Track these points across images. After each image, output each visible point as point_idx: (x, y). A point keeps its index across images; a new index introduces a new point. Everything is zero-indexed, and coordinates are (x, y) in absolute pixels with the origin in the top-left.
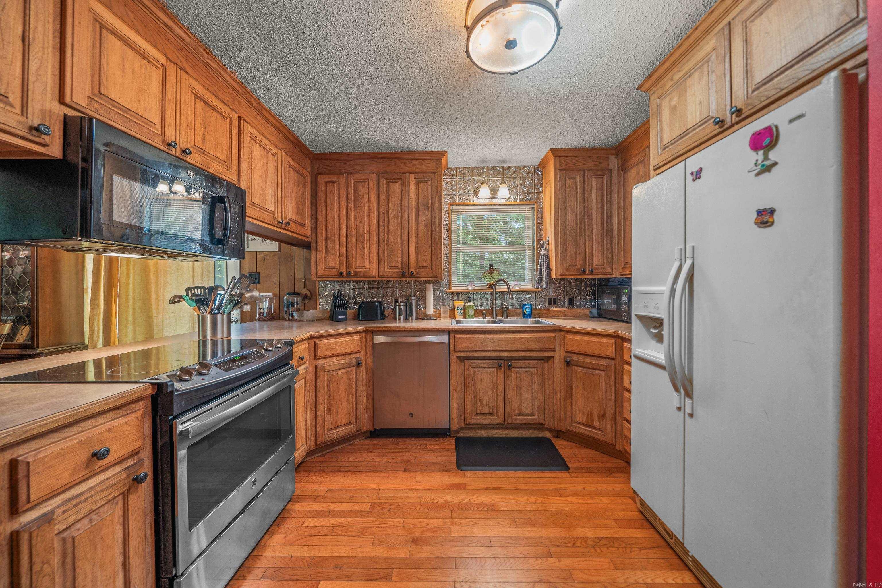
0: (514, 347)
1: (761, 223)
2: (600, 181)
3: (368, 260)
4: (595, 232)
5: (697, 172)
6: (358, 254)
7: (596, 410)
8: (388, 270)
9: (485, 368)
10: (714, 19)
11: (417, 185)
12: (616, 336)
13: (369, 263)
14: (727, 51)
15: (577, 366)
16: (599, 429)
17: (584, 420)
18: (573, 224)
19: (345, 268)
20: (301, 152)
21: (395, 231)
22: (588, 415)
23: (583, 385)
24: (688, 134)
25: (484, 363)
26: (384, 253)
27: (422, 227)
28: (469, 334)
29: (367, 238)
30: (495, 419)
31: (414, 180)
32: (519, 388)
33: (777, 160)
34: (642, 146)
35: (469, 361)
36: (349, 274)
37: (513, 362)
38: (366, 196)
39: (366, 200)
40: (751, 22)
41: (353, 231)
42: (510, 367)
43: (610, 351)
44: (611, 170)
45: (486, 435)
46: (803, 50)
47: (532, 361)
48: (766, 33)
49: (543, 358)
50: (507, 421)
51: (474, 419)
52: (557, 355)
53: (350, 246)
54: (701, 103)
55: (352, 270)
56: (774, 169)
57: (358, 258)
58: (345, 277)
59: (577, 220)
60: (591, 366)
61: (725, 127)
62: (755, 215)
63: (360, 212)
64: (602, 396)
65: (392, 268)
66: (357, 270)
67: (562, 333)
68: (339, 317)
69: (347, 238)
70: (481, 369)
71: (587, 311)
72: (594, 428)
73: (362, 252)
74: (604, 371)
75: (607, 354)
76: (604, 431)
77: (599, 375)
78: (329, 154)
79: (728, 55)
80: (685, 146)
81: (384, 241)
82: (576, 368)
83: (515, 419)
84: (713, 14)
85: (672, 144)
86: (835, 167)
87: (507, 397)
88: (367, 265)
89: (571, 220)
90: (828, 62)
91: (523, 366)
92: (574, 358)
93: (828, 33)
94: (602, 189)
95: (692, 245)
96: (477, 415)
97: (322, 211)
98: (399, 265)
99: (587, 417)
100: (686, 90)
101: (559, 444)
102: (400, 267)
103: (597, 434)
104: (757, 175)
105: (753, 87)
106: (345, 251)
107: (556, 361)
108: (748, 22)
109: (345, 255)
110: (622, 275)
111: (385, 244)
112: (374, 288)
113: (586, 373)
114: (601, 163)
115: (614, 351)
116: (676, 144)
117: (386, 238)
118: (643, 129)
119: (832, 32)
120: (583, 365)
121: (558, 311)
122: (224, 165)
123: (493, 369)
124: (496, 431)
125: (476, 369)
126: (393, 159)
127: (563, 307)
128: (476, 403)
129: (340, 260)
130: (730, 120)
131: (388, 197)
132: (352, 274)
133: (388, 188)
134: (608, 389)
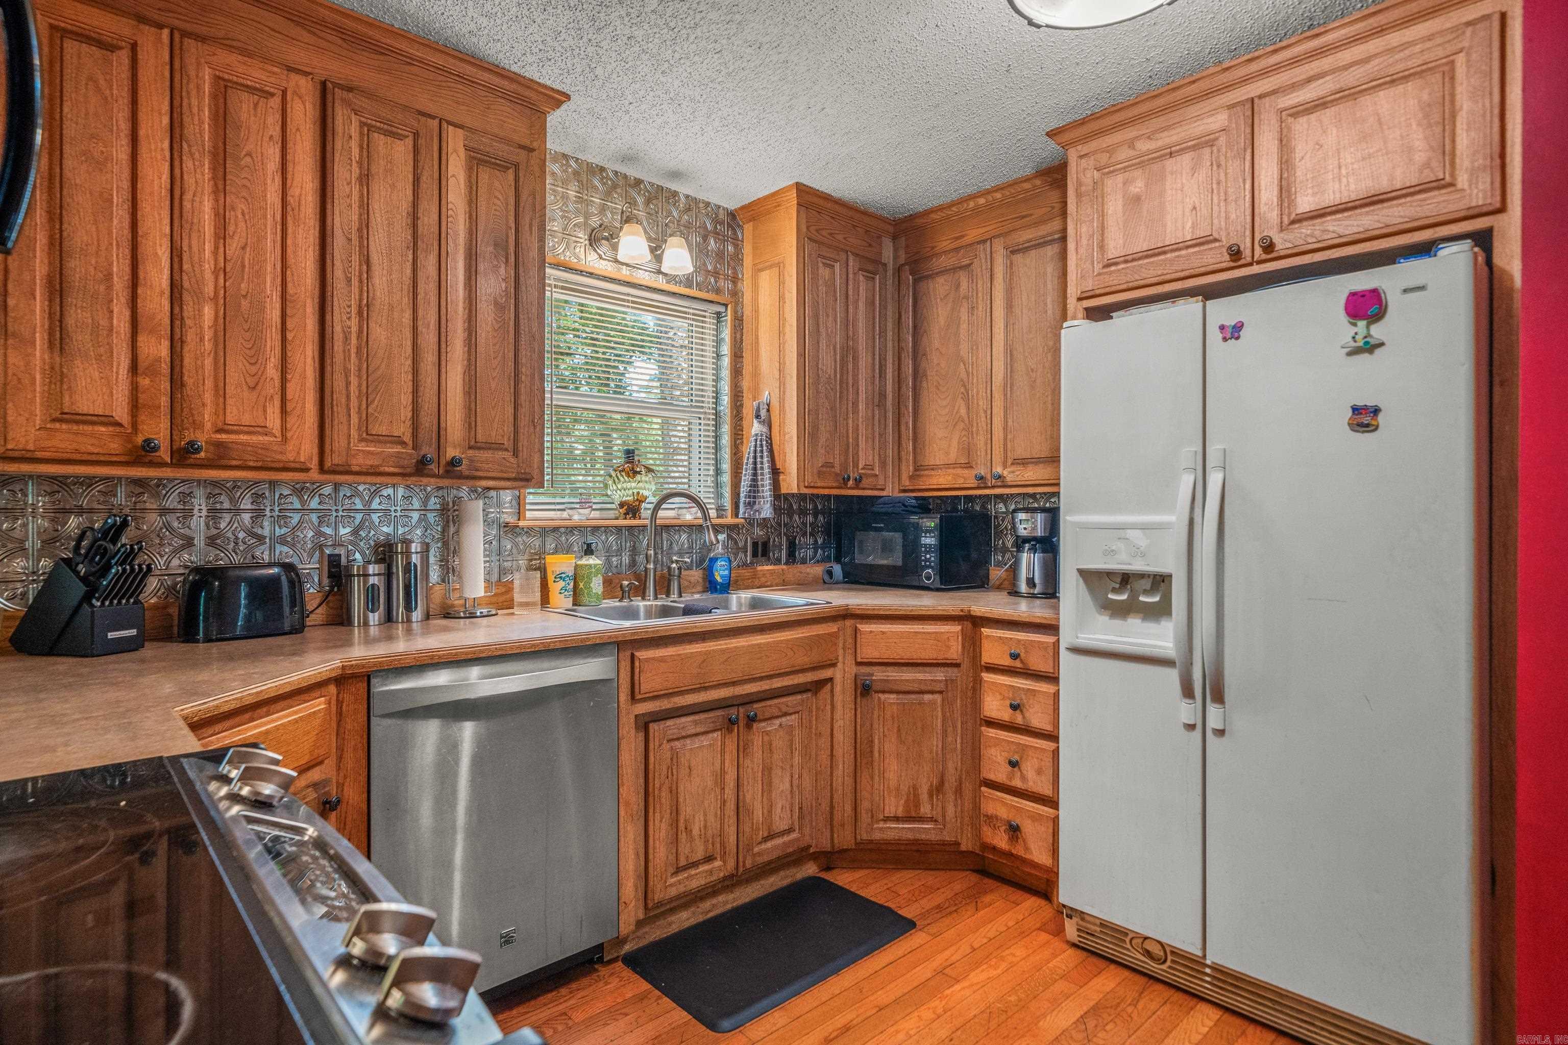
0: (767, 670)
1: (1358, 425)
2: (870, 284)
3: (277, 402)
4: (862, 396)
5: (1234, 327)
6: (231, 376)
7: (925, 780)
8: (362, 447)
9: (697, 735)
10: (1225, 80)
11: (469, 169)
12: (966, 616)
13: (284, 411)
14: (1248, 142)
15: (884, 692)
16: (932, 820)
17: (901, 809)
18: (830, 372)
19: (164, 425)
21: (391, 308)
22: (908, 795)
23: (899, 730)
24: (1165, 253)
25: (696, 723)
26: (348, 384)
27: (486, 313)
28: (666, 645)
29: (274, 314)
30: (719, 868)
31: (462, 152)
32: (767, 770)
33: (1385, 340)
34: (963, 236)
35: (662, 725)
37: (755, 706)
38: (273, 153)
39: (273, 165)
40: (1291, 115)
41: (209, 276)
42: (751, 720)
43: (955, 651)
44: (885, 265)
45: (693, 921)
46: (1373, 192)
47: (790, 698)
48: (1317, 144)
49: (809, 687)
50: (744, 865)
51: (671, 885)
52: (837, 674)
53: (190, 337)
54: (1195, 208)
55: (200, 437)
56: (1378, 352)
57: (230, 390)
58: (163, 464)
59: (835, 362)
60: (916, 687)
61: (1240, 263)
62: (1350, 413)
63: (242, 206)
64: (937, 746)
65: (379, 439)
66: (223, 437)
67: (849, 623)
68: (111, 635)
69: (174, 299)
70: (688, 741)
71: (818, 570)
72: (921, 819)
73: (253, 369)
74: (941, 692)
75: (949, 656)
76: (940, 819)
77: (932, 703)
79: (1249, 151)
80: (1159, 273)
81: (346, 339)
82: (883, 697)
83: (759, 854)
84: (1227, 74)
85: (1126, 262)
86: (1466, 366)
87: (744, 801)
88: (273, 420)
89: (828, 363)
90: (1407, 222)
91: (776, 712)
92: (879, 674)
93: (1408, 184)
94: (873, 303)
95: (1220, 447)
96: (678, 870)
98: (403, 430)
99: (907, 801)
100: (1163, 178)
101: (843, 878)
102: (407, 438)
103: (926, 831)
104: (1349, 354)
105: (1293, 216)
106: (164, 350)
107: (838, 689)
108: (1284, 113)
109: (165, 368)
110: (905, 491)
111: (353, 351)
112: (237, 511)
113: (904, 704)
114: (870, 245)
115: (960, 647)
116: (1135, 263)
117: (354, 329)
118: (972, 204)
119: (1413, 184)
120: (896, 687)
121: (772, 572)
123: (715, 735)
124: (714, 901)
125: (677, 744)
126: (380, 50)
127: (778, 561)
128: (676, 840)
129: (134, 388)
130: (1250, 254)
131: (365, 178)
132: (202, 454)
133: (367, 149)
134: (950, 729)
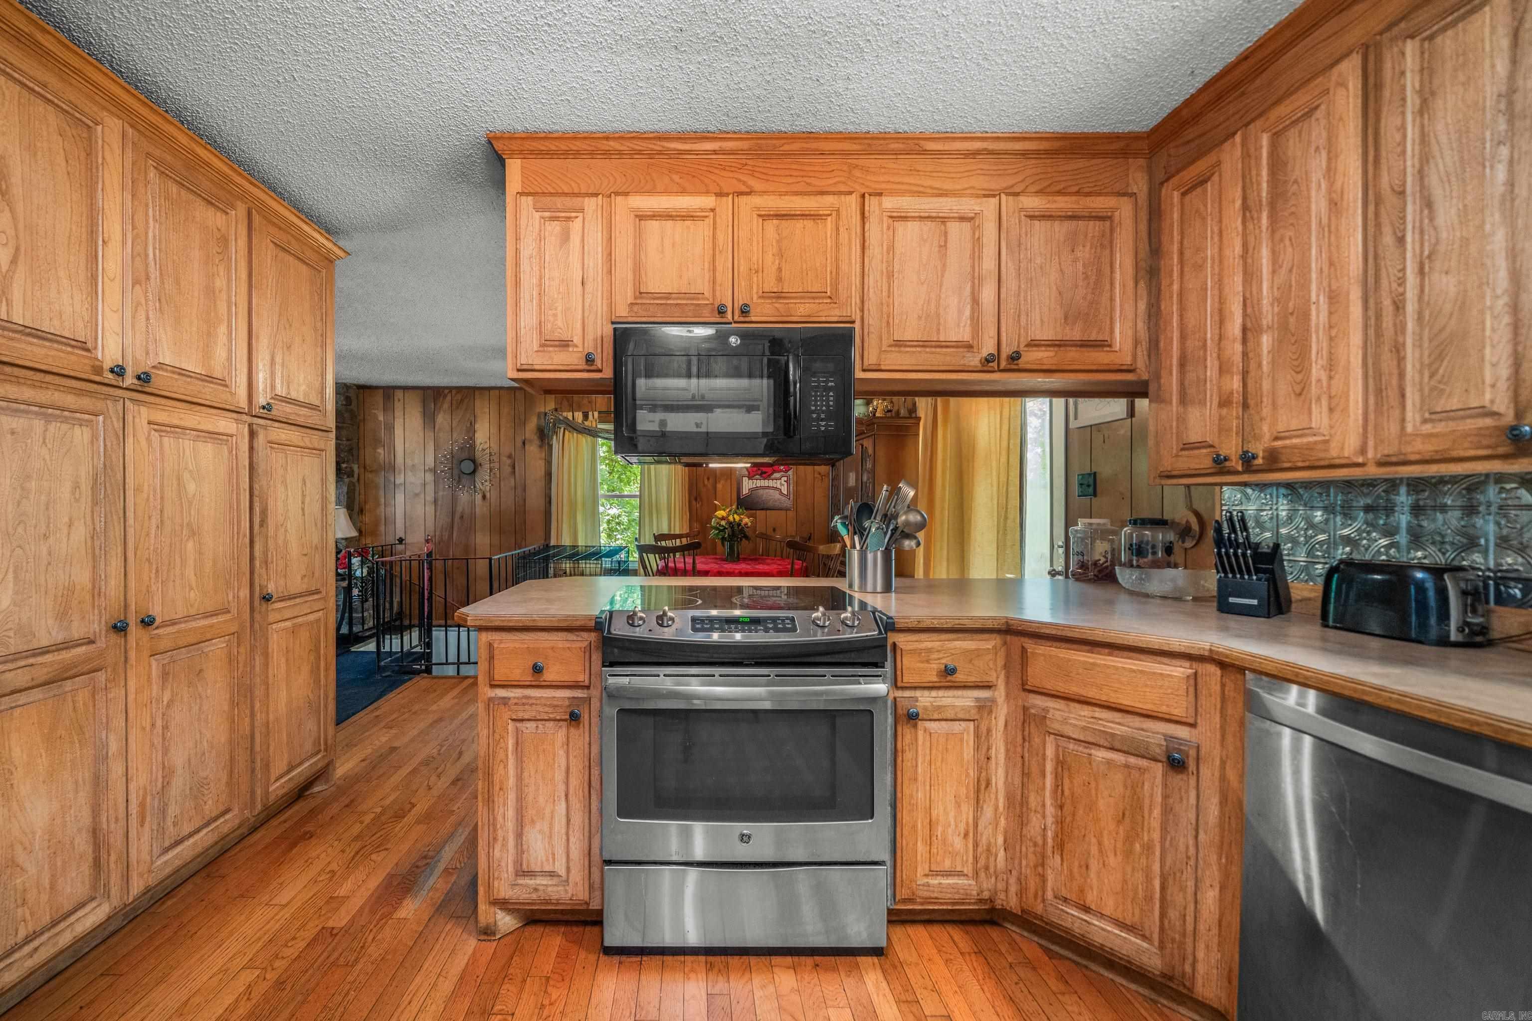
3: (1325, 403)
6: (1283, 388)
13: (1330, 411)
19: (1236, 440)
20: (1094, 156)
36: (1247, 459)
41: (1266, 309)
53: (1254, 365)
55: (1258, 449)
57: (1281, 401)
58: (1237, 473)
66: (1278, 444)
69: (1244, 341)
73: (1300, 377)
78: (1187, 103)
81: (1400, 308)
88: (1321, 420)
97: (1171, 284)
102: (1503, 406)
106: (1238, 385)
109: (1238, 398)
117: (1411, 293)
122: (823, 298)
129: (1221, 418)
132: (1260, 461)
